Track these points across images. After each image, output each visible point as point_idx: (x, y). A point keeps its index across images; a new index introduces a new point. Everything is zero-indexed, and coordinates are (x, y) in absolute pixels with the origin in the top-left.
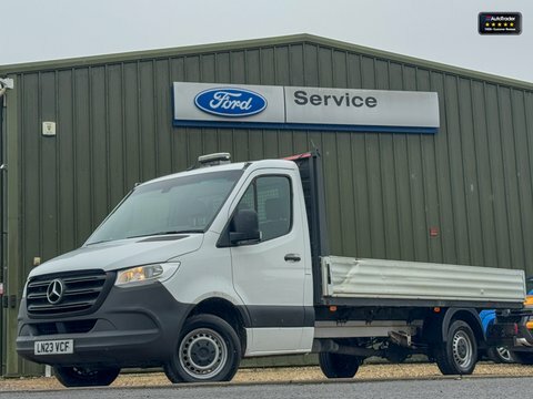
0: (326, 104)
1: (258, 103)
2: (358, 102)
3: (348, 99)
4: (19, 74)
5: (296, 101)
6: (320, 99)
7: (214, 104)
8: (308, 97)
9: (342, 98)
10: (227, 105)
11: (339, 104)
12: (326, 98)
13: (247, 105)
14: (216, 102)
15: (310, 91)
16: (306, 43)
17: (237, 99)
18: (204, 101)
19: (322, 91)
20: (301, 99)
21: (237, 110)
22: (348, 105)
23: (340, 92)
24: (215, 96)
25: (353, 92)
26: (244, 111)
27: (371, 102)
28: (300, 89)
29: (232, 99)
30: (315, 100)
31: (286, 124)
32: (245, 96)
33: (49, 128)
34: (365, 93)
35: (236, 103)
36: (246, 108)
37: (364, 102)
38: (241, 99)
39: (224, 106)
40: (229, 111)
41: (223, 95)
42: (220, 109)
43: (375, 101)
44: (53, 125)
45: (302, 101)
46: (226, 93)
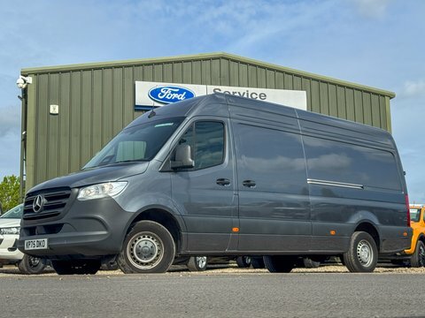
1: (189, 95)
4: (36, 74)
10: (169, 96)
13: (182, 97)
14: (162, 94)
16: (223, 58)
17: (176, 93)
18: (154, 93)
21: (176, 100)
24: (162, 91)
27: (262, 97)
28: (217, 87)
29: (173, 92)
32: (181, 91)
33: (54, 109)
35: (175, 95)
38: (178, 93)
39: (167, 97)
40: (171, 100)
41: (167, 90)
42: (165, 99)
44: (57, 107)
46: (169, 89)
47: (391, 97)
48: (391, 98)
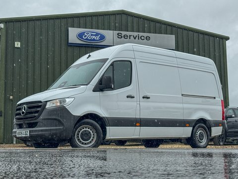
0: (130, 38)
2: (143, 38)
5: (118, 37)
6: (127, 36)
7: (85, 37)
8: (123, 35)
11: (135, 39)
12: (130, 36)
13: (98, 38)
15: (124, 33)
17: (94, 35)
19: (128, 33)
21: (94, 40)
22: (139, 39)
23: (135, 34)
24: (85, 34)
25: (141, 34)
26: (97, 40)
39: (89, 38)
41: (88, 33)
43: (149, 38)
45: (120, 37)
46: (90, 33)
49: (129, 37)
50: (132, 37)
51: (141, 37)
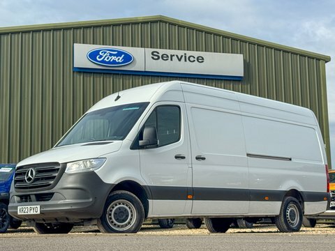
0: (171, 60)
1: (128, 58)
2: (192, 59)
3: (185, 57)
5: (153, 58)
6: (168, 56)
7: (99, 58)
8: (160, 55)
9: (182, 56)
10: (108, 59)
11: (180, 60)
12: (172, 56)
13: (120, 59)
14: (101, 57)
15: (161, 52)
16: (160, 21)
17: (114, 55)
18: (93, 56)
19: (169, 52)
20: (155, 56)
21: (114, 62)
22: (186, 61)
23: (180, 53)
24: (100, 53)
25: (189, 53)
26: (119, 63)
27: (200, 59)
28: (155, 50)
29: (111, 55)
30: (165, 57)
31: (145, 72)
32: (119, 54)
34: (196, 54)
35: (113, 58)
36: (120, 61)
37: (196, 59)
38: (117, 55)
39: (106, 59)
40: (109, 63)
41: (105, 53)
42: (103, 61)
43: (203, 59)
45: (156, 57)
46: (107, 52)
47: (327, 60)
48: (326, 62)
49: (170, 58)
50: (175, 58)
51: (189, 58)
